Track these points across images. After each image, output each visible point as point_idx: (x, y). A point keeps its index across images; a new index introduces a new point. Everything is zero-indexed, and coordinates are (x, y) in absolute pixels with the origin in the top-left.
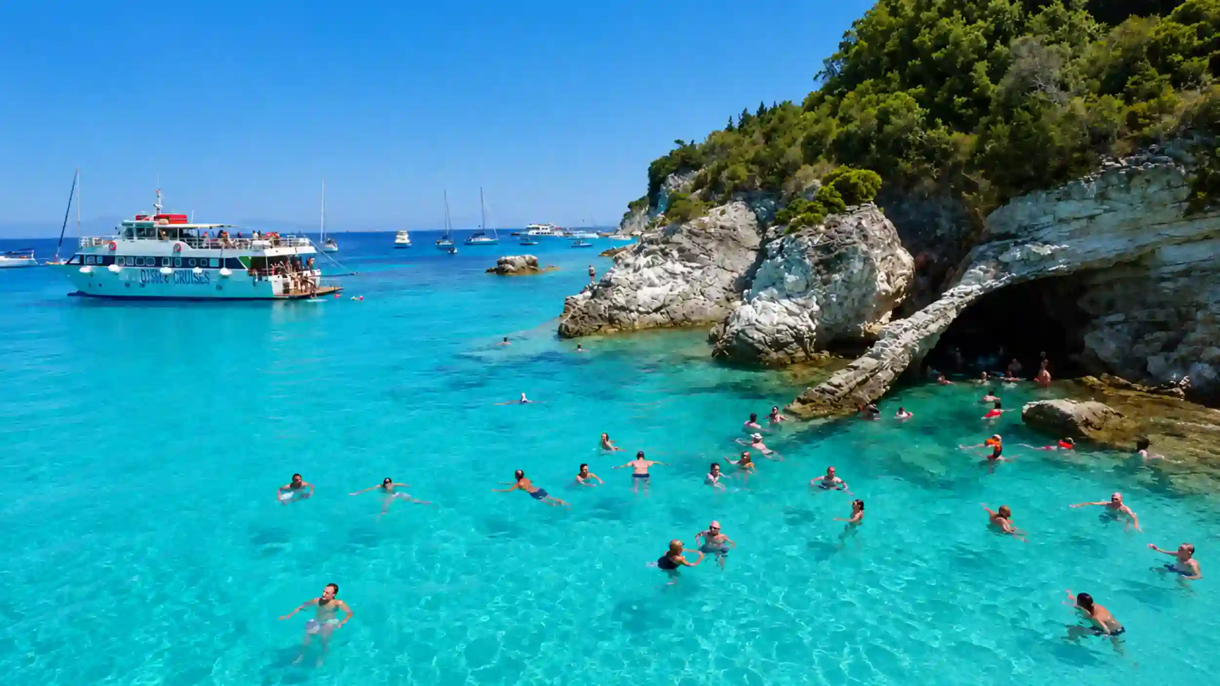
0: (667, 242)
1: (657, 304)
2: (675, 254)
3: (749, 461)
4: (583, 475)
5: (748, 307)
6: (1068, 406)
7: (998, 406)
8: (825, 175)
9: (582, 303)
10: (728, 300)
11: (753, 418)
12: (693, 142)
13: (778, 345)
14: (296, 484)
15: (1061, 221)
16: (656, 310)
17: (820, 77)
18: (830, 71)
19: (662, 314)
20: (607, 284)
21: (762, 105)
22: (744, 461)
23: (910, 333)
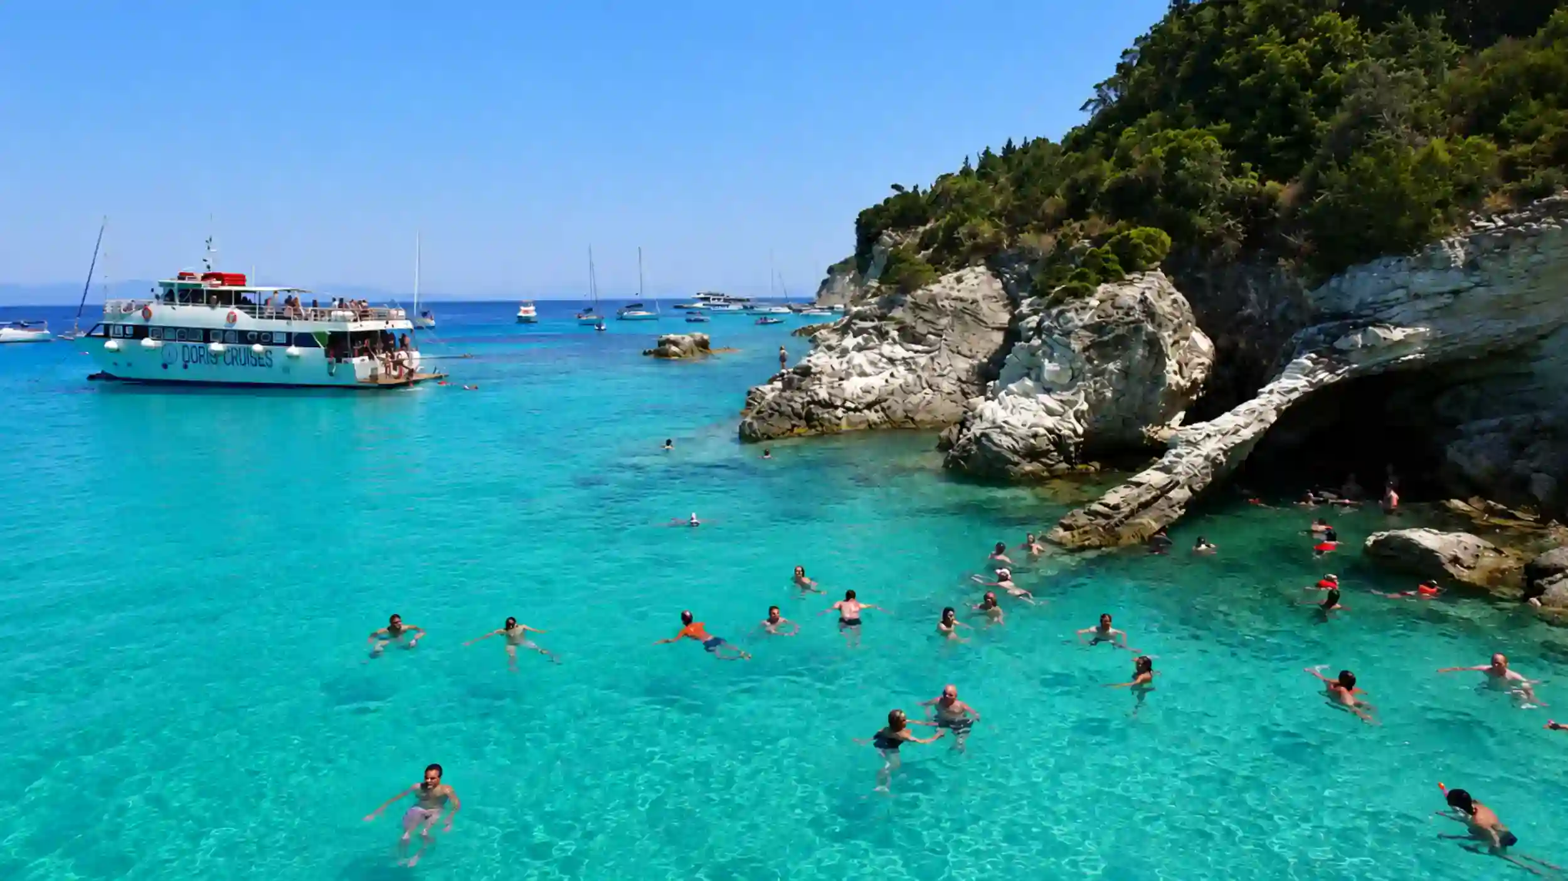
0: (882, 318)
1: (870, 398)
2: (894, 334)
3: (995, 604)
4: (773, 620)
5: (994, 404)
6: (1427, 538)
7: (1331, 536)
8: (1095, 233)
9: (770, 396)
10: (965, 394)
11: (1000, 549)
12: (916, 188)
13: (1032, 454)
14: (394, 629)
15: (1417, 296)
16: (869, 406)
17: (1090, 107)
18: (1103, 99)
19: (876, 411)
20: (806, 372)
21: (1010, 142)
22: (988, 604)
23: (1214, 440)
